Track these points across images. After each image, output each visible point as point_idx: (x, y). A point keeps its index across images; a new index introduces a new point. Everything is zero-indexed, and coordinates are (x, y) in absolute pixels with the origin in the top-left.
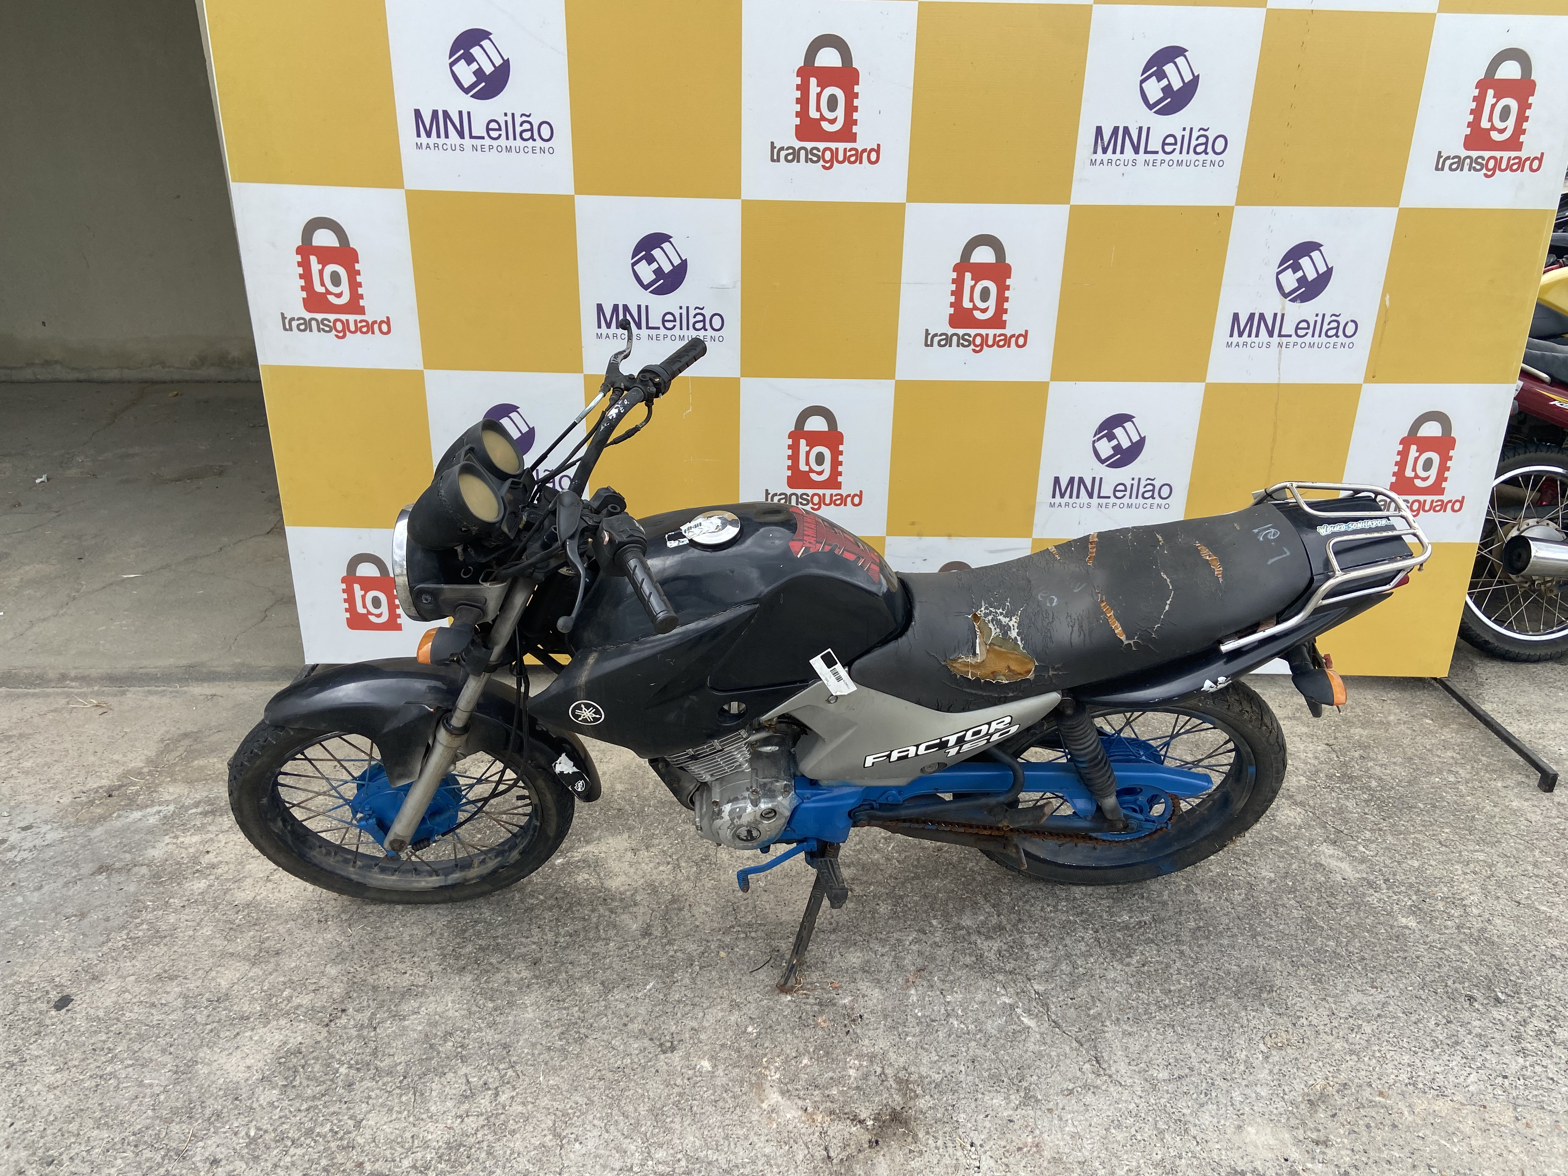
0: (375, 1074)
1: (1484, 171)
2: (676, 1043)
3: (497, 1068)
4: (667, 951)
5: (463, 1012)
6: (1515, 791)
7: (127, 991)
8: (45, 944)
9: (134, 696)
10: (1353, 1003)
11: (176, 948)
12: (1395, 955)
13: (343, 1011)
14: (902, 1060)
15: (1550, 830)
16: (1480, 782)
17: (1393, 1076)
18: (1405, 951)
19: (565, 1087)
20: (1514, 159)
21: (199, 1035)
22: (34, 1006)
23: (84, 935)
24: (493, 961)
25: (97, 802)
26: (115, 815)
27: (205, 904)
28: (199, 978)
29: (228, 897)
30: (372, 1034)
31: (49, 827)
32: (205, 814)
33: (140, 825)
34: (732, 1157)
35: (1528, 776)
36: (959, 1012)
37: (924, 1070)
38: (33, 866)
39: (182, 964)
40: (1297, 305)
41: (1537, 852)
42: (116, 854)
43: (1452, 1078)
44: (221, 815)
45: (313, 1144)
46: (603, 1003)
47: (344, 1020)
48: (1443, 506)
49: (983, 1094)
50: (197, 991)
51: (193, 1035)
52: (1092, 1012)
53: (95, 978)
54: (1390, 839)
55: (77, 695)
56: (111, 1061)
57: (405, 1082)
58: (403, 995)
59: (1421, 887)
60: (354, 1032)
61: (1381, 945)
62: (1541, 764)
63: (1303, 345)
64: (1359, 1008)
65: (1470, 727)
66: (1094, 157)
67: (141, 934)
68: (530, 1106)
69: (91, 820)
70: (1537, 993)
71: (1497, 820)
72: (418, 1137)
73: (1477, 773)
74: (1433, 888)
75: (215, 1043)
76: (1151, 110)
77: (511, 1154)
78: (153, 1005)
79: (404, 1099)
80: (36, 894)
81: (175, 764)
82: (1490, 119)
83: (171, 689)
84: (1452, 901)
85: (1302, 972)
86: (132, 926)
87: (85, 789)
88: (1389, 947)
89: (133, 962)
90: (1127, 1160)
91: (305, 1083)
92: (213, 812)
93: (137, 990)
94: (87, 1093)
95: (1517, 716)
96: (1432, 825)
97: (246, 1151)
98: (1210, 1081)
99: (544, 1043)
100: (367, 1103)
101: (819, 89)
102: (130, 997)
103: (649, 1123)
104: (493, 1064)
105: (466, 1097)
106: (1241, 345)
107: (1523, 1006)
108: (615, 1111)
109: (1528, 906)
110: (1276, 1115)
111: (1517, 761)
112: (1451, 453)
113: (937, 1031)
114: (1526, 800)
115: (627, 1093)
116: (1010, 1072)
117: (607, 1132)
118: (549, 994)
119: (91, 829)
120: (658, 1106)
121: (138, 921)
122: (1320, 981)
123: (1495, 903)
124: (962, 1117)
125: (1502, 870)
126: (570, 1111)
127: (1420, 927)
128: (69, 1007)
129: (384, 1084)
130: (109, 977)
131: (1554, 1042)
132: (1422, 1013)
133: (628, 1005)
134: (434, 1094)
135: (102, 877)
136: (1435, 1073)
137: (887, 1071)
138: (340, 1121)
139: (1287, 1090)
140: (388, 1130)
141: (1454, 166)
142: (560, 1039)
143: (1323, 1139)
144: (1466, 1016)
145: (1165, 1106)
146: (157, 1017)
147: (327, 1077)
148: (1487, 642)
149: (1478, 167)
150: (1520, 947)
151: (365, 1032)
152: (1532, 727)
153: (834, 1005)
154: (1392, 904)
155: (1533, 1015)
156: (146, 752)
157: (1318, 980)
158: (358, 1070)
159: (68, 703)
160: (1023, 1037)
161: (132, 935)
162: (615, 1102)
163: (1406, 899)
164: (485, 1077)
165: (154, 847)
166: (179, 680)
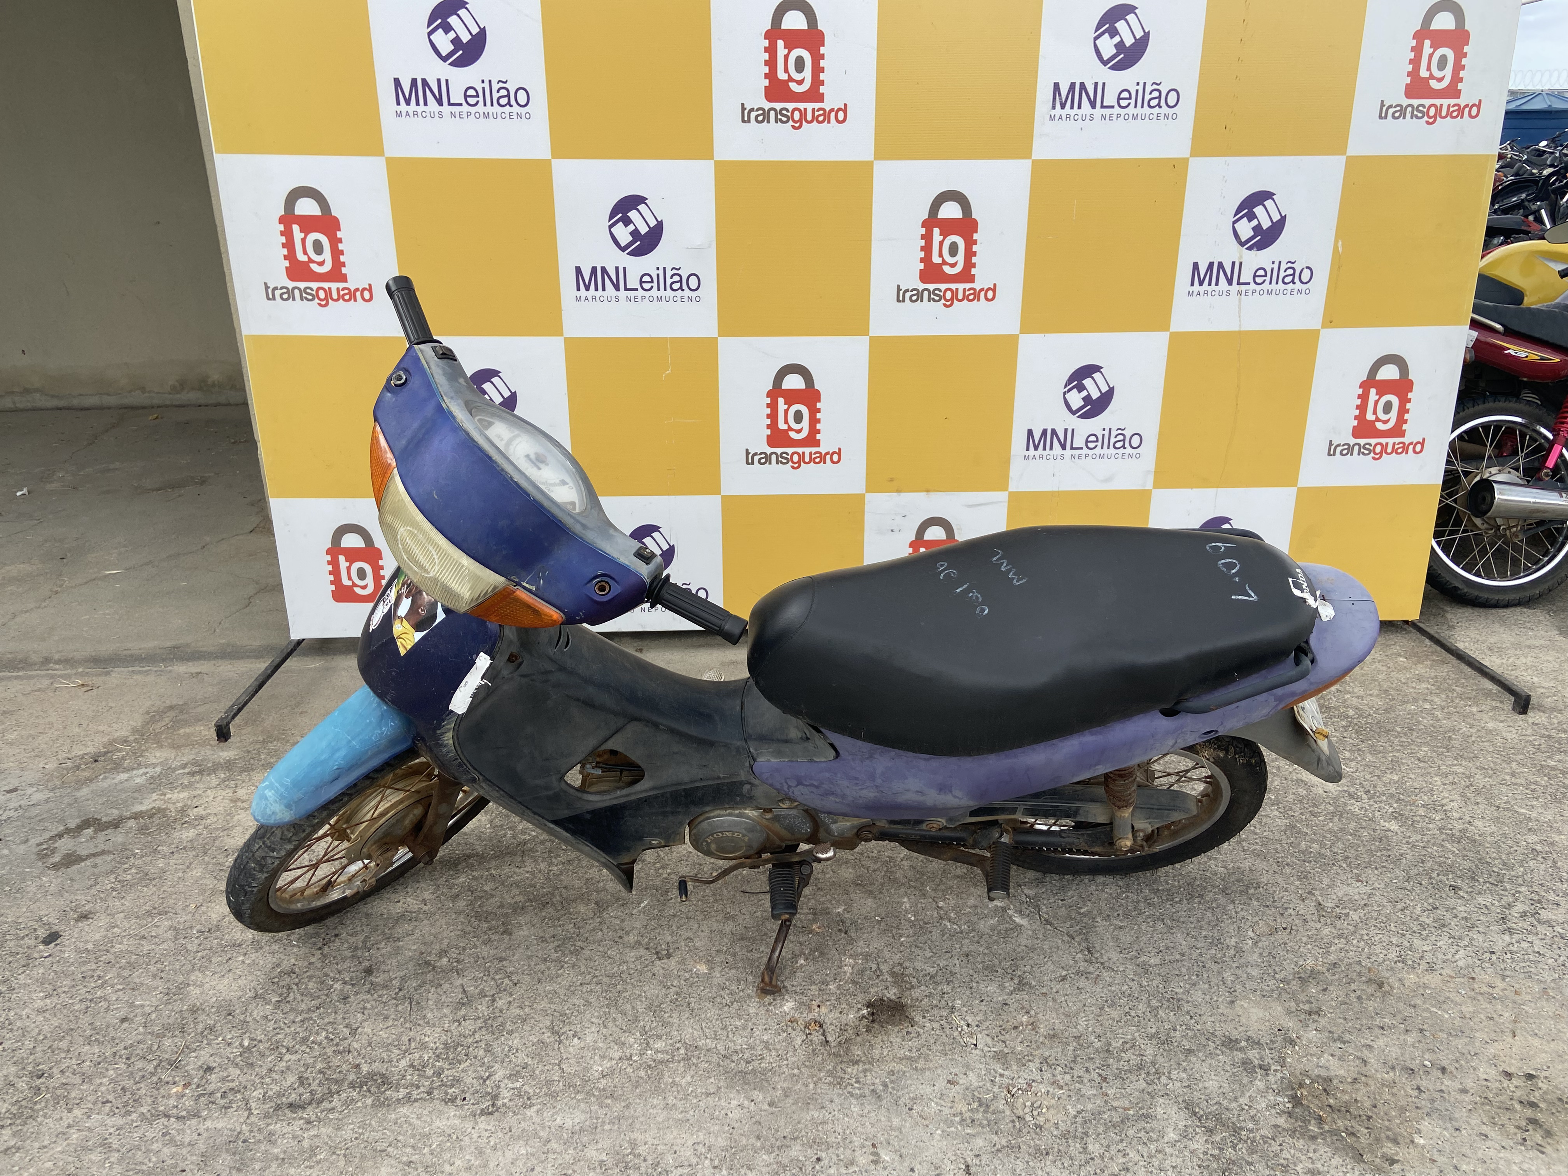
0: (370, 989)
1: (1426, 118)
2: (671, 951)
3: (493, 979)
4: (661, 875)
5: (459, 933)
6: (1490, 714)
7: (117, 926)
8: (33, 888)
9: (117, 676)
10: (1340, 894)
11: (165, 888)
12: (1379, 854)
13: (336, 935)
14: (897, 957)
15: (1526, 746)
16: (1455, 708)
17: (1382, 956)
18: (1388, 850)
19: (562, 992)
20: (1454, 106)
21: (190, 961)
22: (22, 942)
23: (72, 880)
24: (485, 888)
25: (83, 767)
26: (101, 777)
27: (194, 850)
28: (190, 913)
29: (217, 843)
30: (367, 954)
31: (35, 789)
32: (192, 774)
33: (126, 785)
34: (731, 1044)
35: (1501, 702)
36: (952, 915)
37: (919, 965)
38: (19, 823)
39: (172, 901)
40: (1254, 252)
41: (1514, 765)
42: (103, 810)
43: (1440, 956)
44: (209, 775)
45: (308, 1050)
46: (598, 920)
47: (337, 943)
48: (1405, 448)
49: (977, 982)
50: (187, 925)
51: (184, 962)
52: (1082, 911)
53: (84, 917)
54: (1369, 757)
55: (61, 676)
56: (101, 986)
57: (401, 994)
58: (397, 921)
59: (1402, 796)
60: (348, 953)
61: (1365, 846)
62: (1514, 688)
63: (1262, 292)
64: (1345, 899)
65: (1443, 662)
66: (1053, 112)
67: (129, 877)
68: (527, 1010)
69: (77, 782)
70: (1520, 881)
71: (1473, 739)
72: (415, 1040)
73: (1452, 701)
74: (1413, 797)
75: (206, 967)
76: (1105, 65)
77: (509, 1051)
78: (143, 937)
79: (400, 1008)
80: (23, 847)
81: (162, 733)
82: (1429, 68)
83: (155, 669)
84: (1432, 807)
85: (1288, 870)
86: (120, 871)
87: (70, 756)
88: (1373, 847)
89: (122, 901)
90: (1122, 1034)
91: (299, 997)
92: (201, 772)
93: (127, 926)
94: (77, 1014)
95: (1489, 652)
96: (1410, 744)
97: (240, 1058)
98: (1201, 964)
99: (540, 955)
100: (363, 1013)
101: (786, 51)
102: (119, 931)
103: (647, 1019)
104: (489, 975)
105: (463, 1004)
106: (1202, 293)
107: (1507, 893)
108: (613, 1010)
109: (1508, 809)
110: (1267, 991)
111: (1491, 690)
112: (1410, 395)
113: (931, 932)
114: (1501, 721)
115: (624, 995)
116: (1003, 963)
117: (605, 1027)
118: (544, 914)
119: (78, 789)
120: (655, 1004)
121: (125, 866)
122: (1306, 877)
123: (1475, 807)
124: (958, 1003)
125: (1480, 780)
126: (568, 1012)
127: (1402, 830)
128: (58, 941)
129: (380, 996)
130: (98, 914)
131: (1539, 921)
132: (1408, 902)
133: (623, 921)
134: (430, 1002)
135: (89, 831)
136: (1423, 951)
137: (882, 967)
138: (335, 1029)
139: (1277, 969)
140: (385, 1036)
141: (1397, 115)
142: (556, 951)
143: (1315, 1009)
144: (1451, 902)
145: (1158, 986)
146: (146, 947)
147: (321, 993)
148: (1456, 588)
149: (1420, 115)
150: (1501, 844)
151: (359, 953)
152: (1504, 661)
153: (828, 913)
154: (1374, 811)
155: (1517, 900)
156: (131, 723)
157: (1303, 876)
158: (353, 985)
159: (52, 684)
160: (1016, 934)
161: (119, 878)
162: (613, 1003)
163: (1387, 807)
164: (482, 986)
165: (141, 803)
166: (164, 660)
